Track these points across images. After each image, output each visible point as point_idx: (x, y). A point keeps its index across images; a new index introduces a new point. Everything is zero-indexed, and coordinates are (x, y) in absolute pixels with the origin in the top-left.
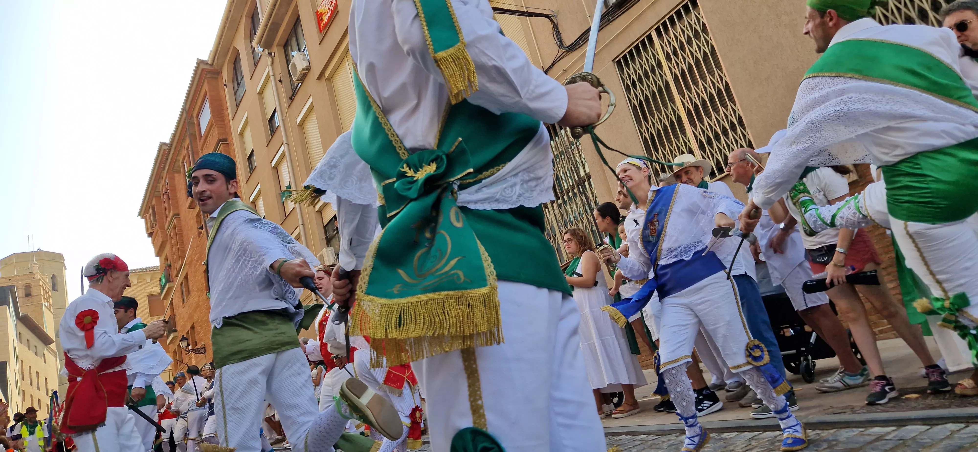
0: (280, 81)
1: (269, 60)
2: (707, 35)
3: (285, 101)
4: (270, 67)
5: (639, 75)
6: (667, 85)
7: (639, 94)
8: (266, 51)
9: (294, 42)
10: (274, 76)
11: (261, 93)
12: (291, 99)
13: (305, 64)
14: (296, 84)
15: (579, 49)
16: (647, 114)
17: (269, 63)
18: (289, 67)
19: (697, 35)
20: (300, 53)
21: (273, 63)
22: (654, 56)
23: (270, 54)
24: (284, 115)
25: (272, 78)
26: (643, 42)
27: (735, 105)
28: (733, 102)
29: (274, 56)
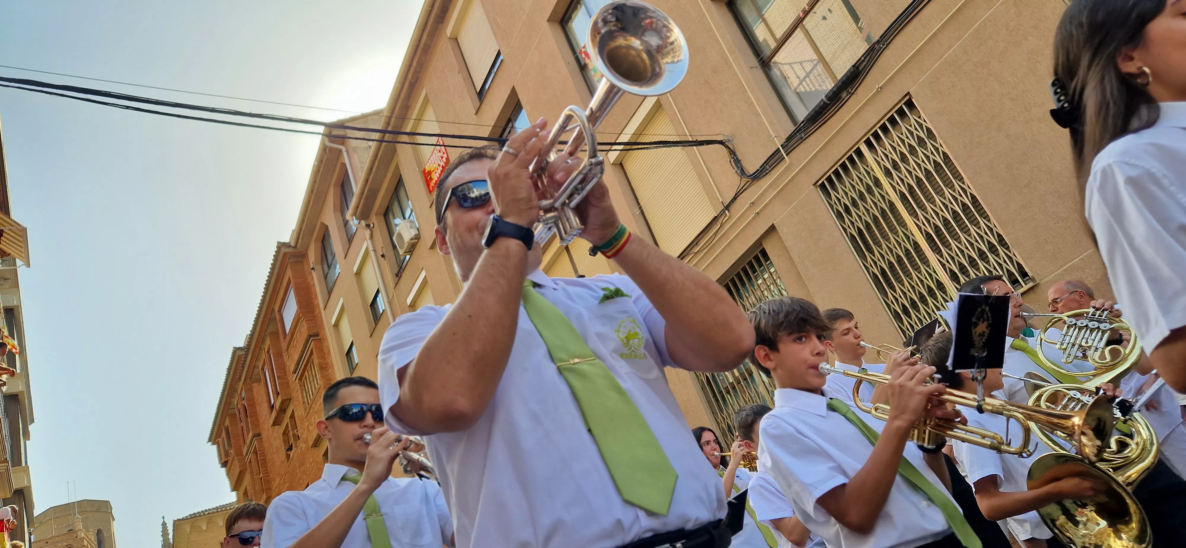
0: (383, 256)
1: (368, 232)
2: (935, 141)
3: (390, 279)
4: (369, 242)
5: (852, 198)
6: (892, 206)
7: (856, 221)
8: (363, 223)
9: (396, 209)
10: (375, 251)
11: (358, 274)
12: (397, 275)
13: (414, 232)
14: (402, 258)
15: (768, 176)
16: (872, 243)
17: (368, 237)
18: (394, 238)
19: (921, 142)
20: (406, 221)
21: (372, 236)
22: (868, 173)
23: (368, 226)
24: (391, 297)
25: (372, 253)
26: (851, 159)
27: (989, 221)
28: (987, 218)
29: (373, 227)
